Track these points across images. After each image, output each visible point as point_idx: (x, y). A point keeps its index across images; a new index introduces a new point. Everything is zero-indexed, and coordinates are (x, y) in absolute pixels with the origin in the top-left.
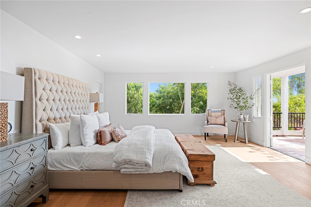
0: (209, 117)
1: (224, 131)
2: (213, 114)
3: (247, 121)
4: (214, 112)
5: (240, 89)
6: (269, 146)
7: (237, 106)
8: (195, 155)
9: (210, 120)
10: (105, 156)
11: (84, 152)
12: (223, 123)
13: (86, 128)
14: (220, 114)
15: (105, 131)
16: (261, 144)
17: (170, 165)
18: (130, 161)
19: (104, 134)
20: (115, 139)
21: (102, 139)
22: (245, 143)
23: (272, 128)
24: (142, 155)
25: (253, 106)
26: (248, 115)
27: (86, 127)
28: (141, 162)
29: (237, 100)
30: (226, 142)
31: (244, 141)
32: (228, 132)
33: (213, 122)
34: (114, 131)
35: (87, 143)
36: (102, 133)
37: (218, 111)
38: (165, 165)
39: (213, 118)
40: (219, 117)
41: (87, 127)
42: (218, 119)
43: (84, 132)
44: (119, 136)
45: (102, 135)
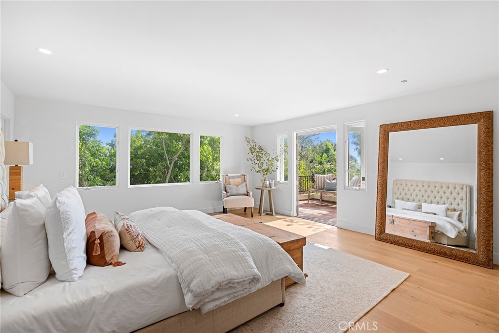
0: (227, 186)
1: (250, 203)
2: (231, 180)
3: (273, 188)
4: (233, 177)
5: (260, 148)
6: (296, 215)
7: (260, 170)
8: (287, 242)
9: (230, 189)
10: (155, 288)
11: (94, 298)
12: (246, 193)
13: (70, 233)
14: (240, 180)
15: (112, 232)
16: (288, 214)
17: (280, 268)
18: (228, 282)
19: (111, 239)
20: (130, 244)
21: (104, 252)
22: (272, 215)
23: (298, 193)
24: (243, 264)
25: (277, 169)
26: (274, 181)
27: (71, 229)
28: (247, 278)
29: (258, 162)
30: (252, 216)
31: (271, 213)
32: (255, 204)
33: (234, 192)
34: (128, 227)
35: (74, 272)
36: (105, 238)
37: (238, 177)
38: (271, 271)
39: (234, 187)
40: (240, 184)
41: (73, 230)
42: (239, 186)
43: (65, 244)
44: (139, 237)
45: (104, 241)
